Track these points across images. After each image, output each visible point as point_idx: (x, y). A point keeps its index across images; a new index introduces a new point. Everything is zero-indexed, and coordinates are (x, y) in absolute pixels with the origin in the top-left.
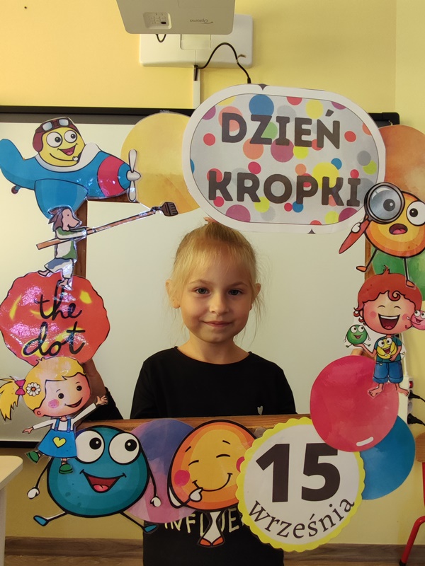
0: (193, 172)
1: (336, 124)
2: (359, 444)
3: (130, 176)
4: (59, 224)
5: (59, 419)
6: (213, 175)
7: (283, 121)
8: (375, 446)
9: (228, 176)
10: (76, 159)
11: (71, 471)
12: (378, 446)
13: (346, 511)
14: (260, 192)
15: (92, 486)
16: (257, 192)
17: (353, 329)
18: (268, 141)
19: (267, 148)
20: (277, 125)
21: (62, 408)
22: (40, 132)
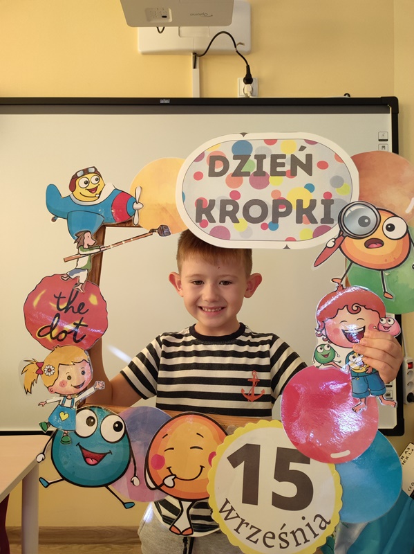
0: (184, 201)
1: (309, 157)
2: (334, 456)
3: (136, 206)
4: (81, 243)
6: (200, 203)
7: (260, 158)
9: (212, 203)
10: (98, 195)
11: (70, 442)
13: (321, 528)
14: (240, 215)
15: (85, 458)
16: (237, 215)
18: (247, 174)
19: (246, 179)
20: (256, 161)
21: (69, 388)
22: (75, 178)
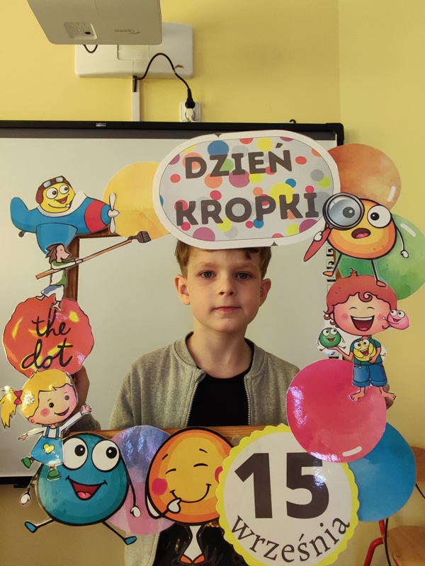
0: (162, 205)
1: (287, 153)
3: (111, 214)
4: (53, 258)
5: (49, 427)
6: (179, 205)
7: (238, 157)
9: (193, 204)
10: (68, 206)
11: (58, 476)
13: (340, 532)
14: (222, 215)
15: (77, 494)
16: (220, 215)
17: (325, 332)
18: (226, 173)
19: (225, 179)
20: (233, 160)
21: (52, 417)
22: (42, 188)
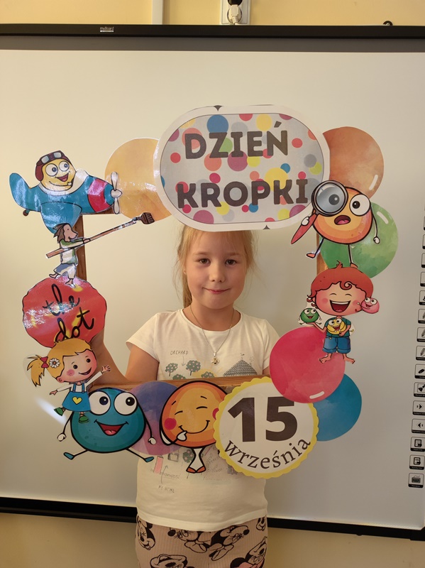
0: (164, 186)
1: (284, 134)
2: (312, 397)
4: (61, 237)
5: (75, 384)
6: (180, 187)
7: (236, 136)
8: (326, 399)
9: (193, 186)
10: (70, 184)
11: (87, 420)
12: (328, 398)
13: (303, 448)
14: (221, 198)
15: (104, 431)
16: (218, 199)
17: (306, 311)
18: (225, 155)
19: (224, 160)
20: (232, 140)
21: (77, 375)
22: (40, 165)
